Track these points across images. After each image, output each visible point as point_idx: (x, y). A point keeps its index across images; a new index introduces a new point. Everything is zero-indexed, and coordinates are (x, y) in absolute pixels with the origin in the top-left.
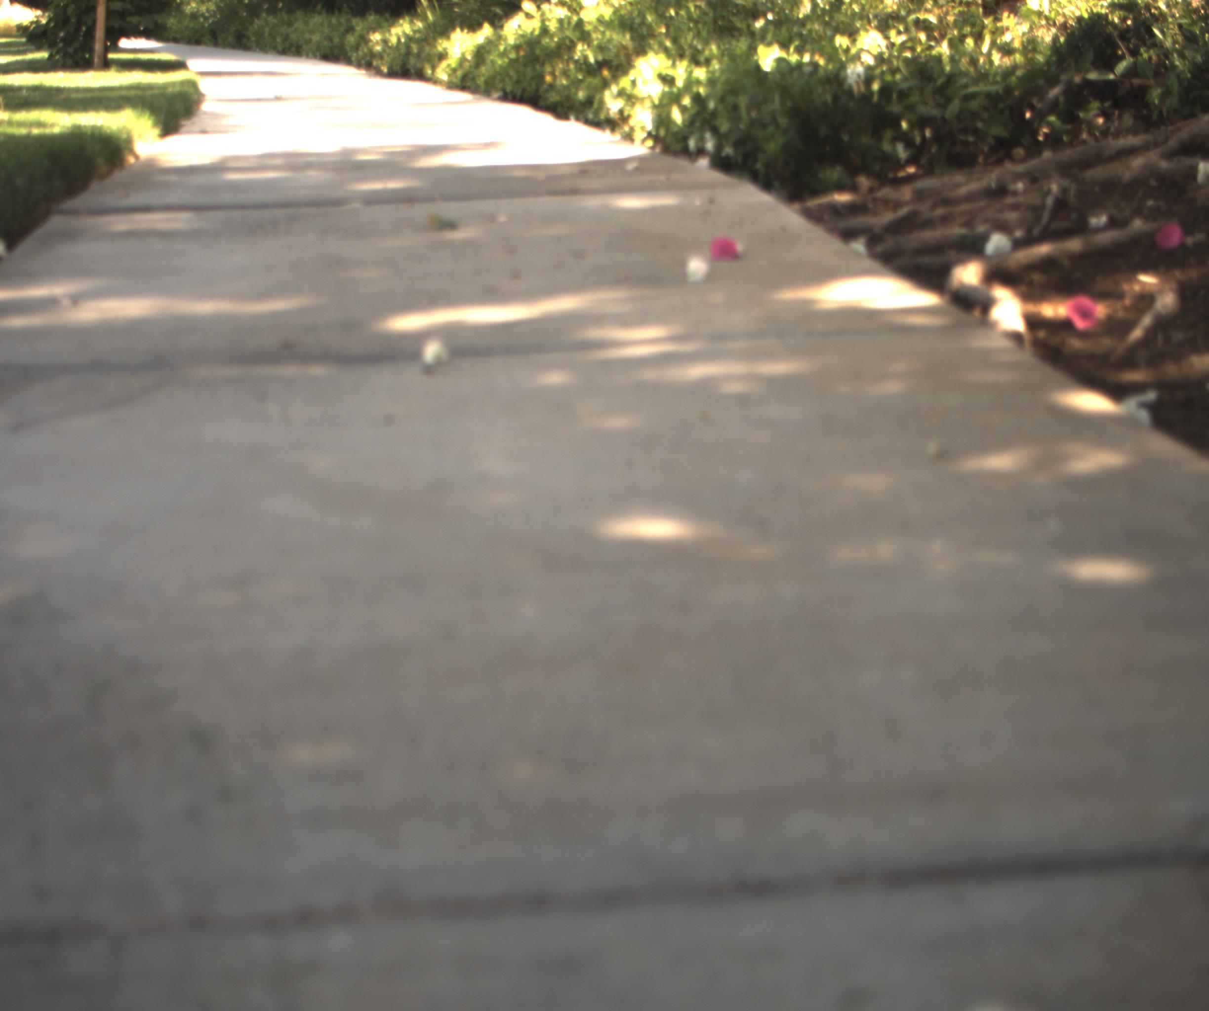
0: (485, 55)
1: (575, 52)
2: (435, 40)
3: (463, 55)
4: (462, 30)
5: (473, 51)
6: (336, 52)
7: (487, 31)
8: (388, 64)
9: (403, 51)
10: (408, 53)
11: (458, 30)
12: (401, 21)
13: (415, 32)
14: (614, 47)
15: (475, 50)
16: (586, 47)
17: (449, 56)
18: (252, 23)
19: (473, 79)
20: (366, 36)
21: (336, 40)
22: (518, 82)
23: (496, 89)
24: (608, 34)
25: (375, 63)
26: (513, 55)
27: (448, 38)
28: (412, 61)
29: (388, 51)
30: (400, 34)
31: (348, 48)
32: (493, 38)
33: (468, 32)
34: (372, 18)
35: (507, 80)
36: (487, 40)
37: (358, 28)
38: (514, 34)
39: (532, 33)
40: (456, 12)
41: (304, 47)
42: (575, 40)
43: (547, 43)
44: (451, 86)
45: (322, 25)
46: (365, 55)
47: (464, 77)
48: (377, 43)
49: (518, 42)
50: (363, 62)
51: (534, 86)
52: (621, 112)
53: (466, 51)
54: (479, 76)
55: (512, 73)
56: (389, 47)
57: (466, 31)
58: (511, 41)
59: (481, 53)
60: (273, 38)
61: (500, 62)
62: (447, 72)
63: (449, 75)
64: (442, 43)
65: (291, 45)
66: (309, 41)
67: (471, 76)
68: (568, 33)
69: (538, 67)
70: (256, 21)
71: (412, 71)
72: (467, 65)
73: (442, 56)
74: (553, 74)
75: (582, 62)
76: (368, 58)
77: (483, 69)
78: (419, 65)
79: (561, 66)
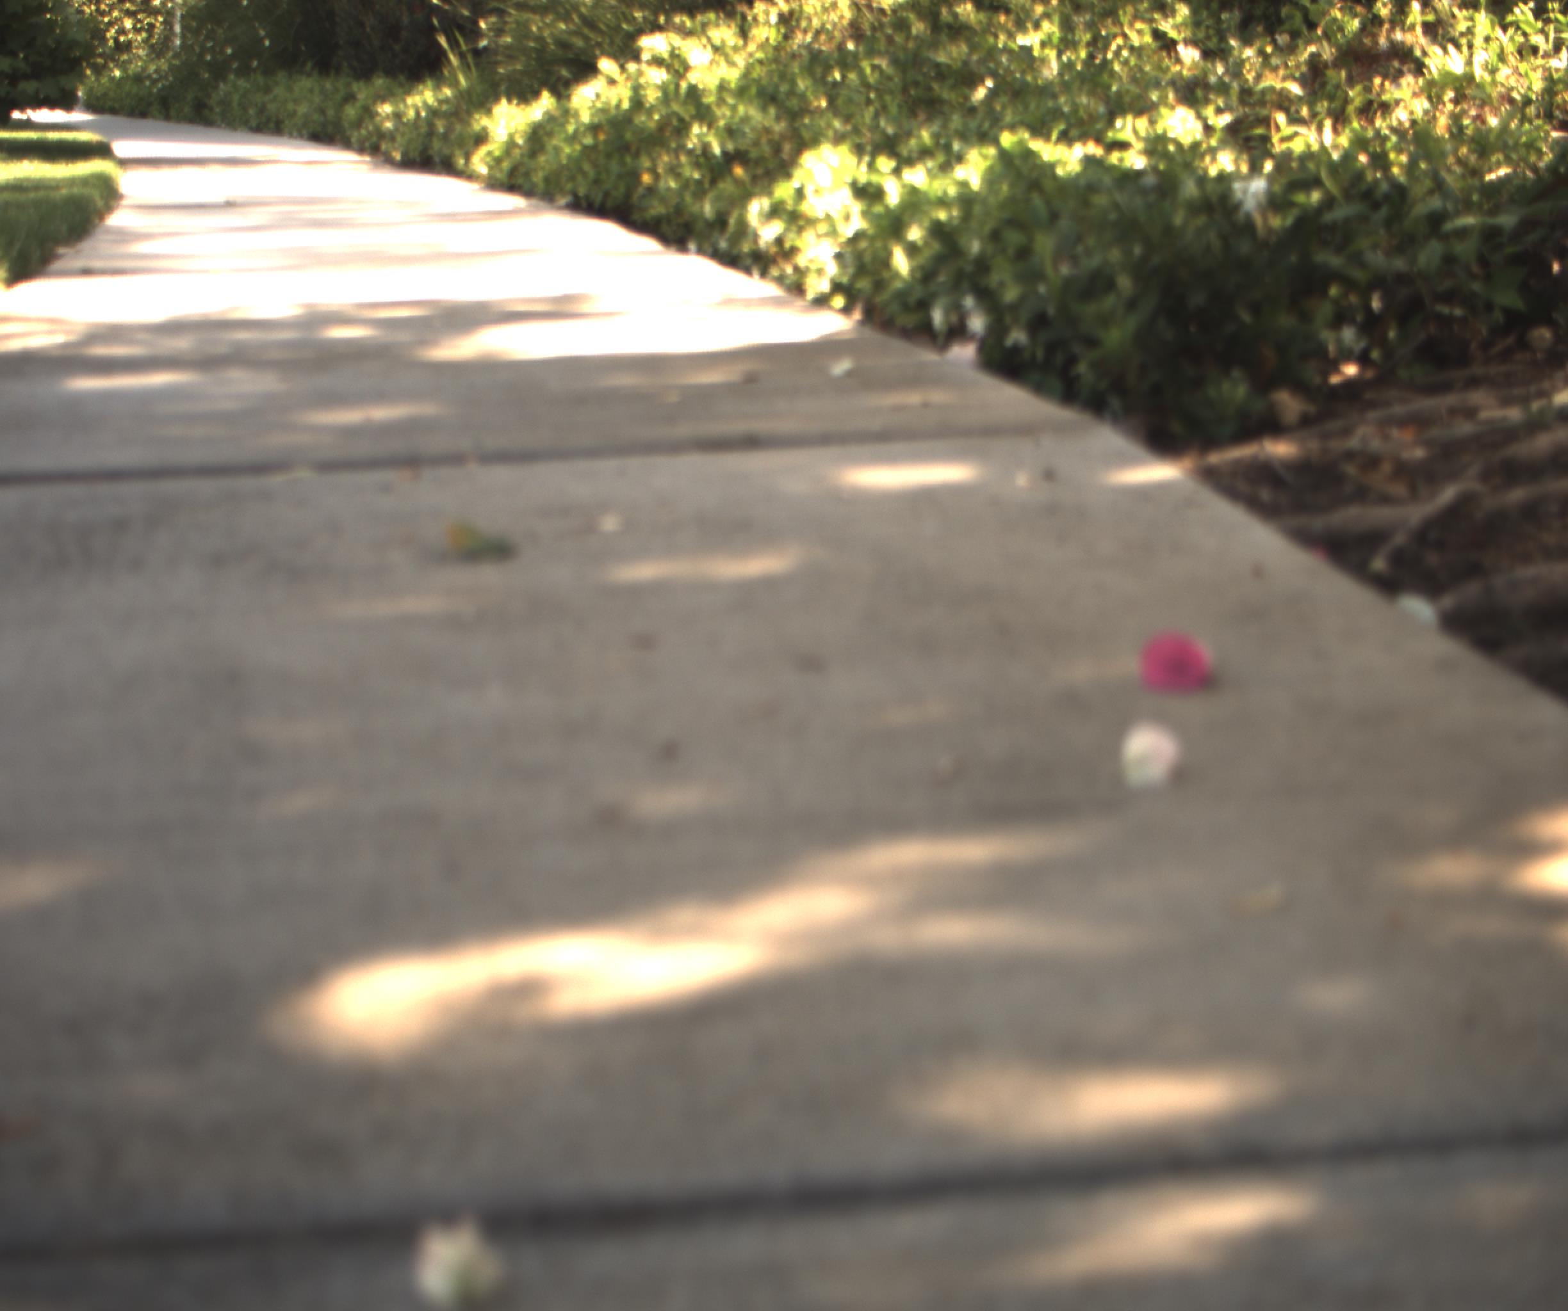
0: (545, 139)
1: (687, 136)
2: (469, 114)
3: (511, 137)
4: (510, 101)
5: (525, 132)
6: (330, 129)
7: (546, 102)
8: (402, 149)
9: (424, 130)
10: (431, 133)
11: (504, 101)
12: (421, 87)
13: (441, 102)
14: (753, 129)
15: (530, 130)
16: (705, 129)
17: (491, 139)
18: (216, 88)
19: (527, 175)
20: (372, 108)
21: (331, 113)
22: (597, 182)
23: (562, 192)
24: (741, 109)
25: (383, 147)
26: (588, 141)
27: (489, 112)
28: (436, 145)
29: (401, 129)
30: (420, 104)
31: (346, 125)
32: (557, 113)
33: (518, 105)
34: (379, 82)
35: (580, 178)
36: (547, 117)
37: (361, 96)
38: (590, 108)
39: (618, 106)
40: (500, 74)
41: (287, 122)
42: (687, 118)
43: (643, 123)
44: (493, 184)
45: (311, 91)
46: (370, 133)
47: (513, 172)
48: (388, 117)
49: (596, 120)
50: (367, 145)
51: (622, 189)
52: (779, 241)
53: (516, 132)
54: (535, 170)
55: (587, 167)
56: (405, 124)
57: (515, 102)
58: (586, 118)
59: (538, 136)
60: (244, 108)
61: (567, 150)
62: (487, 164)
63: (491, 168)
64: (481, 118)
65: (269, 120)
66: (293, 114)
67: (522, 170)
68: (676, 107)
69: (628, 159)
70: (222, 85)
71: (437, 159)
72: (517, 152)
73: (481, 138)
74: (653, 171)
75: (699, 152)
76: (374, 139)
77: (542, 159)
78: (446, 151)
79: (666, 158)
